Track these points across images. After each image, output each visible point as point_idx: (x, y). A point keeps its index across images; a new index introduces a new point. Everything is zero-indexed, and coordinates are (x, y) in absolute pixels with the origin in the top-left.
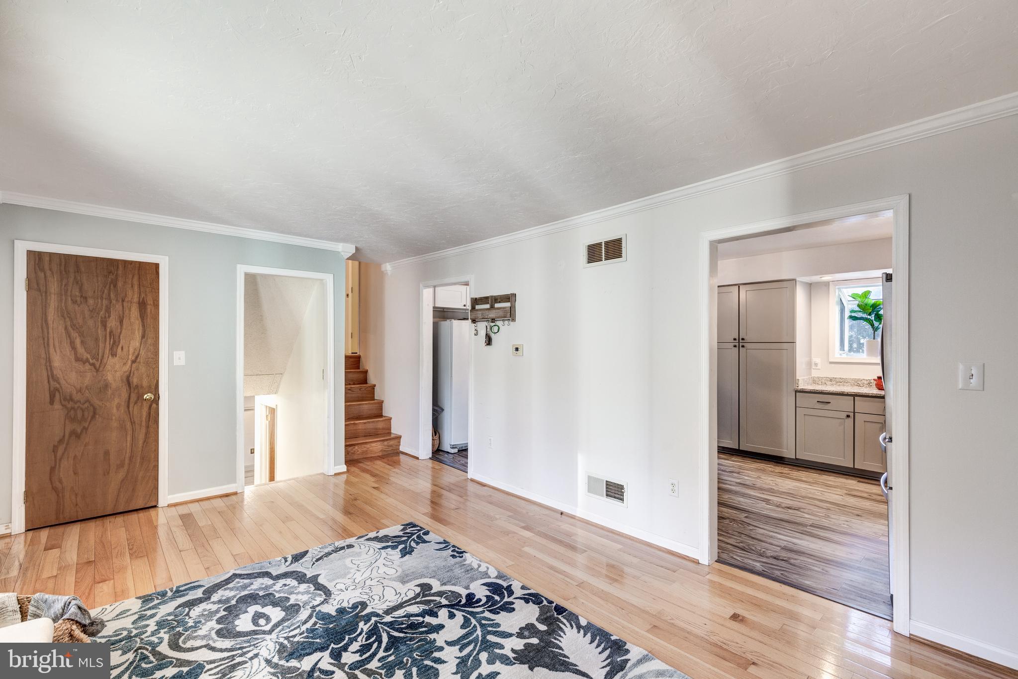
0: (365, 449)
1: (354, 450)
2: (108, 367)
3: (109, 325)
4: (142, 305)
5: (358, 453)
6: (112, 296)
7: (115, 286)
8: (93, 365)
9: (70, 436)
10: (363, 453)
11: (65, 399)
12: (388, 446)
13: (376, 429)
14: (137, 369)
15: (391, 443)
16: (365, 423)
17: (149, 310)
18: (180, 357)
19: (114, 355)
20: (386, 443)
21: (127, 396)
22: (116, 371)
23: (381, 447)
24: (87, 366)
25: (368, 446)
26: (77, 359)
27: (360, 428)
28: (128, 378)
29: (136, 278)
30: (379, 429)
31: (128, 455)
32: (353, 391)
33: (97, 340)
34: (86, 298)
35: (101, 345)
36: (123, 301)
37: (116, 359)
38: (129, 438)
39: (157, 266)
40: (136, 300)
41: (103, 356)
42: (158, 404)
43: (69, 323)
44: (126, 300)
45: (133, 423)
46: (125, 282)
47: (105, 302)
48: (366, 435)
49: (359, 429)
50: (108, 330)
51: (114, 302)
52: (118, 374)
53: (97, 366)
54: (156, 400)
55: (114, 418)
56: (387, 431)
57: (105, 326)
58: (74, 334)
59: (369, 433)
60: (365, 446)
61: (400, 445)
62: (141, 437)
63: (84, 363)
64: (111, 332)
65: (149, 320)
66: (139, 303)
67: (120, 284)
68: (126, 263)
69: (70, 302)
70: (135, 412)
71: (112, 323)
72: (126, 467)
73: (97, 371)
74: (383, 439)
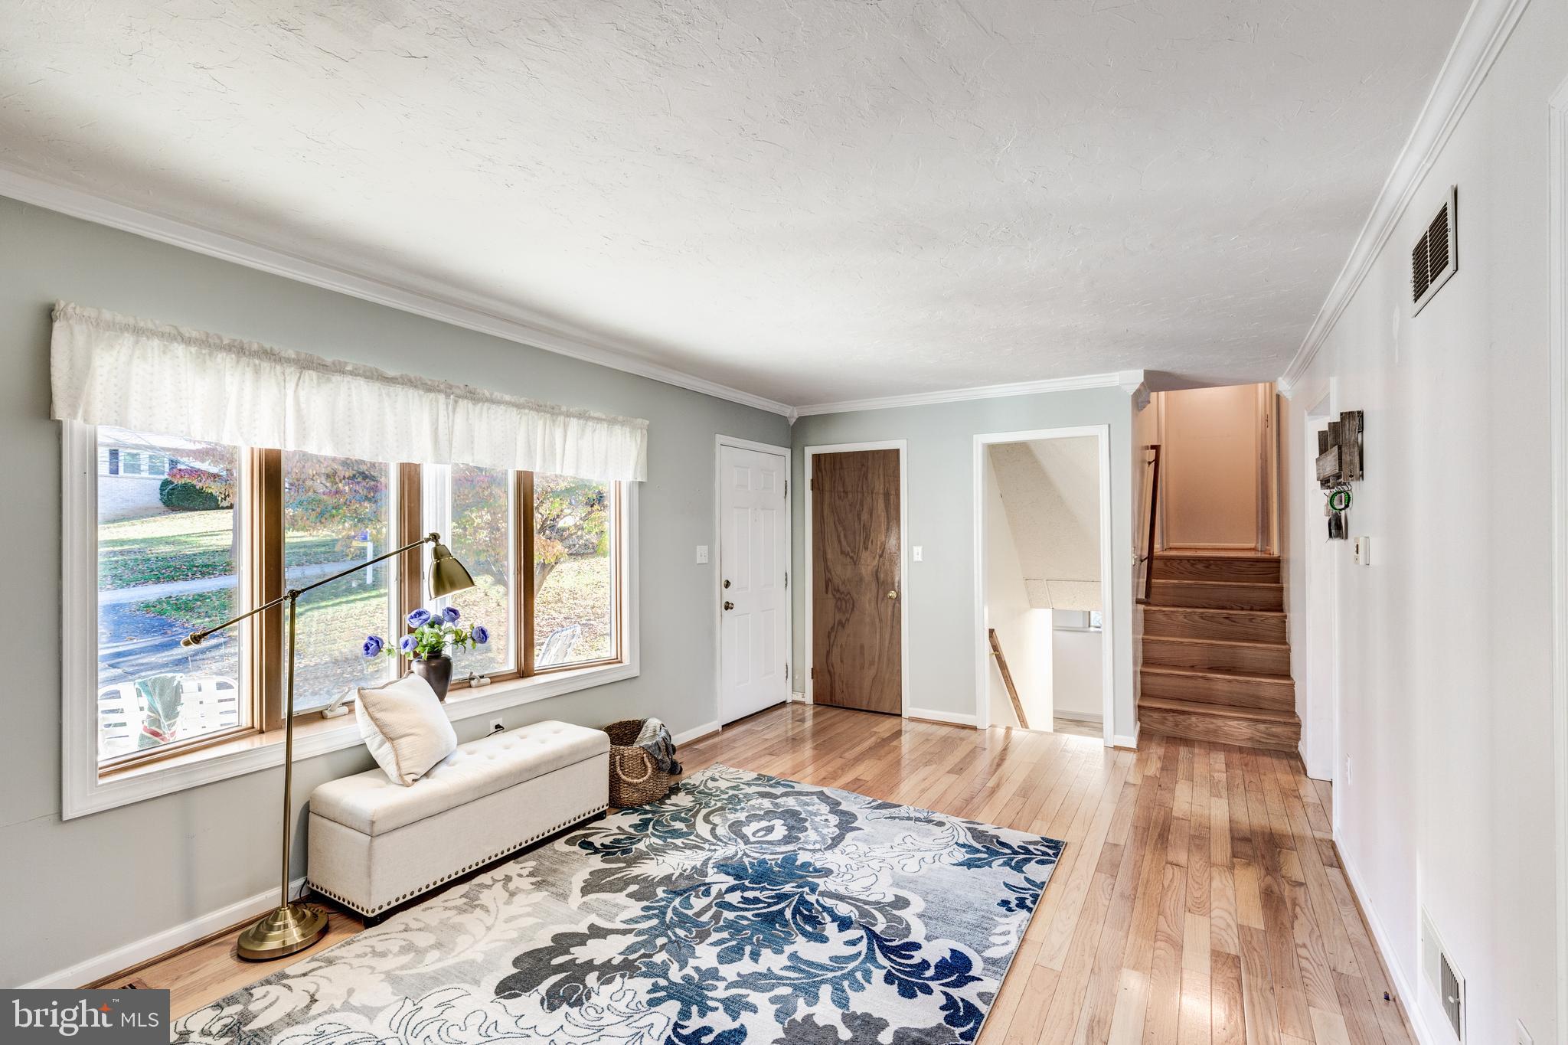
0: (1211, 726)
1: (1189, 721)
2: (862, 561)
3: (862, 518)
4: (887, 495)
5: (1197, 729)
6: (865, 489)
7: (866, 479)
8: (852, 558)
9: (838, 625)
10: (1208, 732)
11: (835, 590)
12: (1268, 734)
13: (1258, 697)
14: (884, 564)
15: (1274, 730)
16: (1230, 681)
17: (892, 500)
18: (918, 553)
19: (866, 548)
20: (1262, 727)
21: (876, 591)
22: (868, 565)
23: (1250, 731)
24: (849, 560)
25: (1219, 722)
26: (842, 552)
27: (1219, 688)
28: (877, 571)
29: (881, 469)
30: (1265, 699)
31: (877, 653)
32: (1234, 622)
33: (854, 533)
34: (847, 493)
35: (857, 538)
36: (872, 493)
37: (868, 552)
38: (878, 637)
39: (898, 451)
40: (882, 491)
41: (859, 550)
42: (900, 604)
43: (836, 518)
44: (875, 491)
45: (881, 620)
46: (873, 473)
47: (860, 495)
48: (1232, 703)
49: (1218, 690)
50: (862, 523)
51: (866, 494)
52: (870, 568)
53: (855, 559)
54: (898, 598)
55: (867, 612)
56: (1286, 707)
57: (859, 519)
58: (840, 529)
59: (1240, 702)
60: (1214, 721)
61: (1299, 739)
62: (887, 636)
63: (846, 556)
64: (864, 525)
65: (893, 512)
66: (884, 494)
67: (870, 475)
68: (873, 452)
69: (837, 498)
70: (882, 610)
71: (865, 516)
72: (876, 664)
73: (855, 564)
74: (1256, 717)
